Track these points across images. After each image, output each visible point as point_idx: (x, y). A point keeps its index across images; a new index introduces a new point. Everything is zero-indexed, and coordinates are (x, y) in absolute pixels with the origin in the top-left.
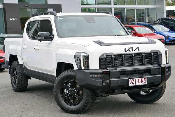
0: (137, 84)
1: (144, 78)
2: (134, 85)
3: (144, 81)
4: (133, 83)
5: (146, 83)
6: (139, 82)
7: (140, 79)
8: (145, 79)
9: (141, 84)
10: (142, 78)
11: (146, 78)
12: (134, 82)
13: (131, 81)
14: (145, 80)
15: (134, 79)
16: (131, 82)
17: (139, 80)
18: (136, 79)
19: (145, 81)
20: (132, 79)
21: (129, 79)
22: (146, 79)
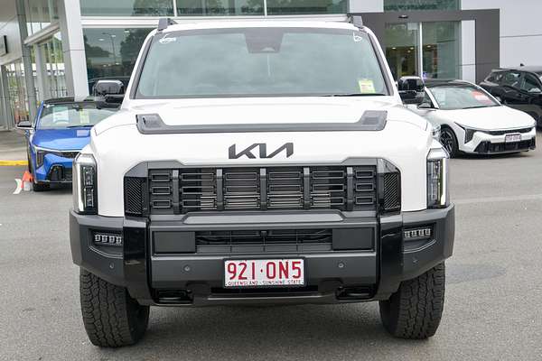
0: (261, 280)
1: (290, 262)
2: (248, 282)
3: (292, 273)
4: (240, 278)
5: (301, 281)
6: (271, 274)
7: (277, 262)
8: (296, 265)
9: (276, 281)
10: (284, 262)
11: (302, 261)
12: (248, 273)
13: (232, 269)
14: (294, 268)
15: (249, 263)
16: (234, 272)
17: (271, 267)
18: (255, 261)
19: (296, 272)
20: (237, 262)
21: (227, 263)
22: (301, 266)
